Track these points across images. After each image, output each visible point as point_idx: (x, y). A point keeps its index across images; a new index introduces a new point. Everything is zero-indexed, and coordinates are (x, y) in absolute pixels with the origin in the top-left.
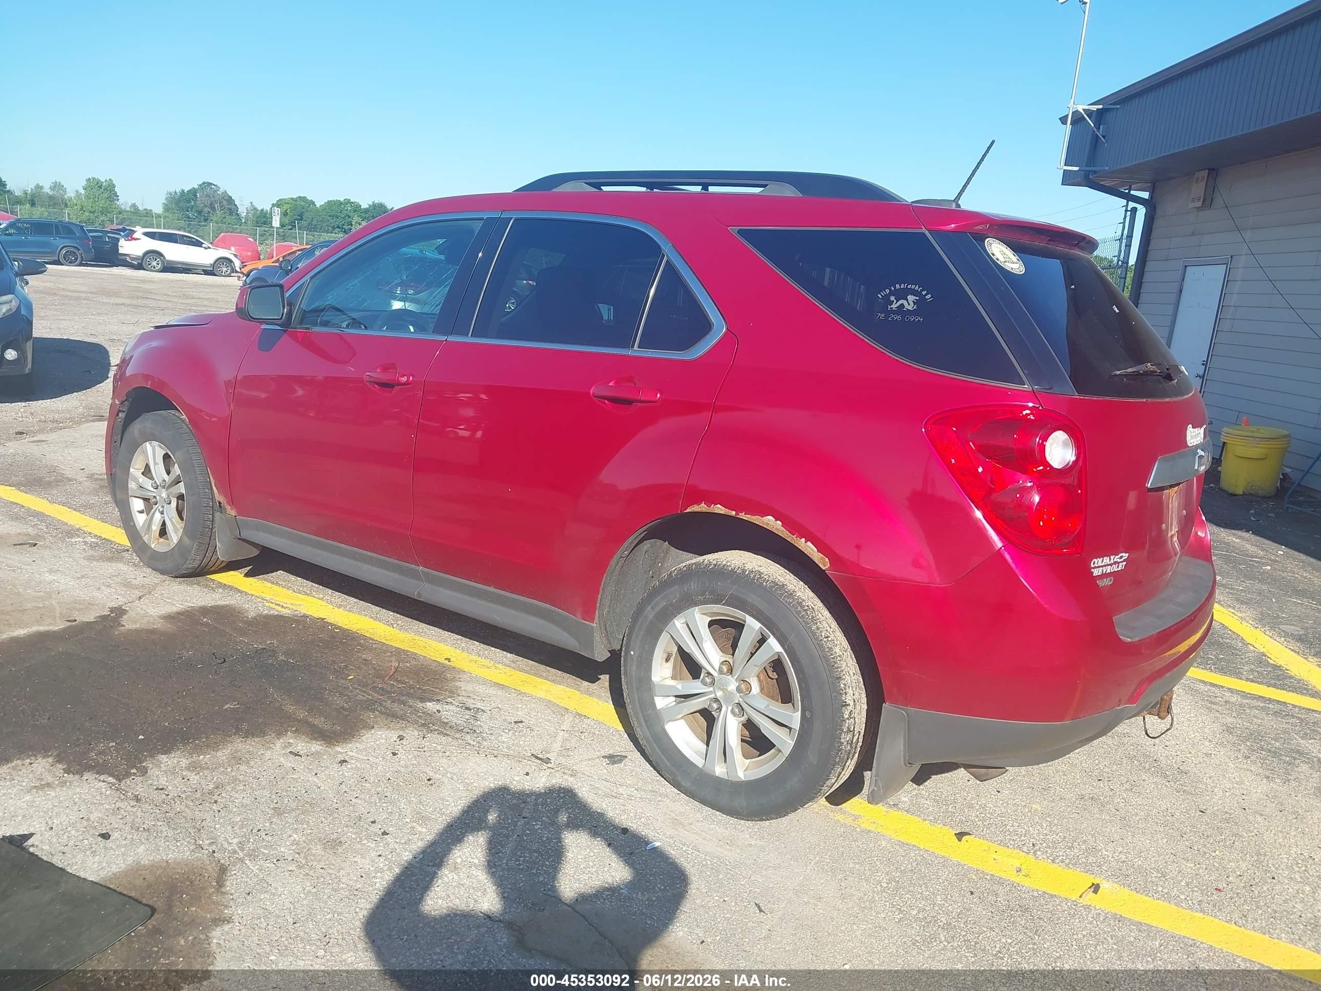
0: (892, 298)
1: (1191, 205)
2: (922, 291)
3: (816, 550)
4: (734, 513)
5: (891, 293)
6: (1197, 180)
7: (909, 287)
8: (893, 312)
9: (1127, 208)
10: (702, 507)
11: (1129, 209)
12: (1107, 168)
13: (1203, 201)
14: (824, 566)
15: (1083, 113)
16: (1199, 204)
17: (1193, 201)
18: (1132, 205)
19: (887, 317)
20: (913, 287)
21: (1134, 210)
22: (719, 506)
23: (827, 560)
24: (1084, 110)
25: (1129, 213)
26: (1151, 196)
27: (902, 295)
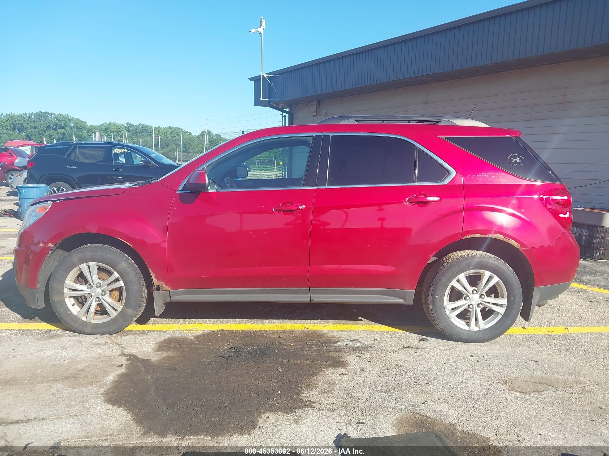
0: (512, 159)
1: (311, 115)
2: (520, 156)
3: (515, 242)
4: (484, 236)
5: (511, 157)
6: (312, 105)
7: (516, 155)
8: (513, 163)
9: (283, 115)
10: (471, 236)
11: (283, 116)
12: (278, 100)
13: (317, 113)
14: (518, 247)
15: (266, 78)
16: (315, 114)
17: (312, 113)
18: (284, 114)
19: (513, 165)
20: (517, 155)
21: (285, 116)
22: (477, 234)
23: (519, 245)
24: (267, 76)
25: (283, 117)
26: (290, 110)
27: (515, 157)
